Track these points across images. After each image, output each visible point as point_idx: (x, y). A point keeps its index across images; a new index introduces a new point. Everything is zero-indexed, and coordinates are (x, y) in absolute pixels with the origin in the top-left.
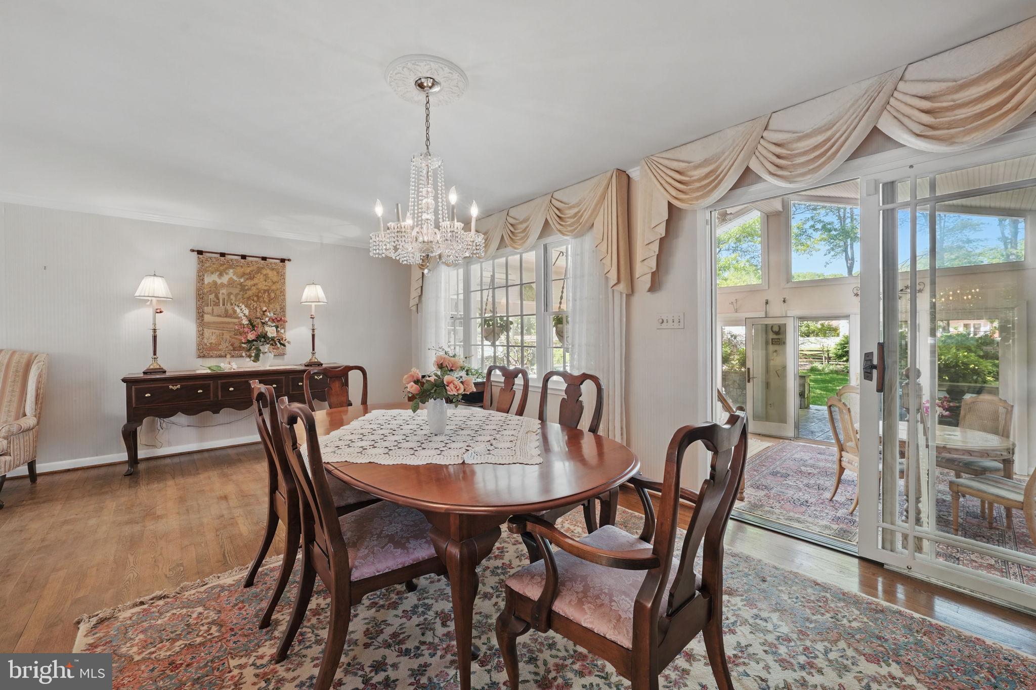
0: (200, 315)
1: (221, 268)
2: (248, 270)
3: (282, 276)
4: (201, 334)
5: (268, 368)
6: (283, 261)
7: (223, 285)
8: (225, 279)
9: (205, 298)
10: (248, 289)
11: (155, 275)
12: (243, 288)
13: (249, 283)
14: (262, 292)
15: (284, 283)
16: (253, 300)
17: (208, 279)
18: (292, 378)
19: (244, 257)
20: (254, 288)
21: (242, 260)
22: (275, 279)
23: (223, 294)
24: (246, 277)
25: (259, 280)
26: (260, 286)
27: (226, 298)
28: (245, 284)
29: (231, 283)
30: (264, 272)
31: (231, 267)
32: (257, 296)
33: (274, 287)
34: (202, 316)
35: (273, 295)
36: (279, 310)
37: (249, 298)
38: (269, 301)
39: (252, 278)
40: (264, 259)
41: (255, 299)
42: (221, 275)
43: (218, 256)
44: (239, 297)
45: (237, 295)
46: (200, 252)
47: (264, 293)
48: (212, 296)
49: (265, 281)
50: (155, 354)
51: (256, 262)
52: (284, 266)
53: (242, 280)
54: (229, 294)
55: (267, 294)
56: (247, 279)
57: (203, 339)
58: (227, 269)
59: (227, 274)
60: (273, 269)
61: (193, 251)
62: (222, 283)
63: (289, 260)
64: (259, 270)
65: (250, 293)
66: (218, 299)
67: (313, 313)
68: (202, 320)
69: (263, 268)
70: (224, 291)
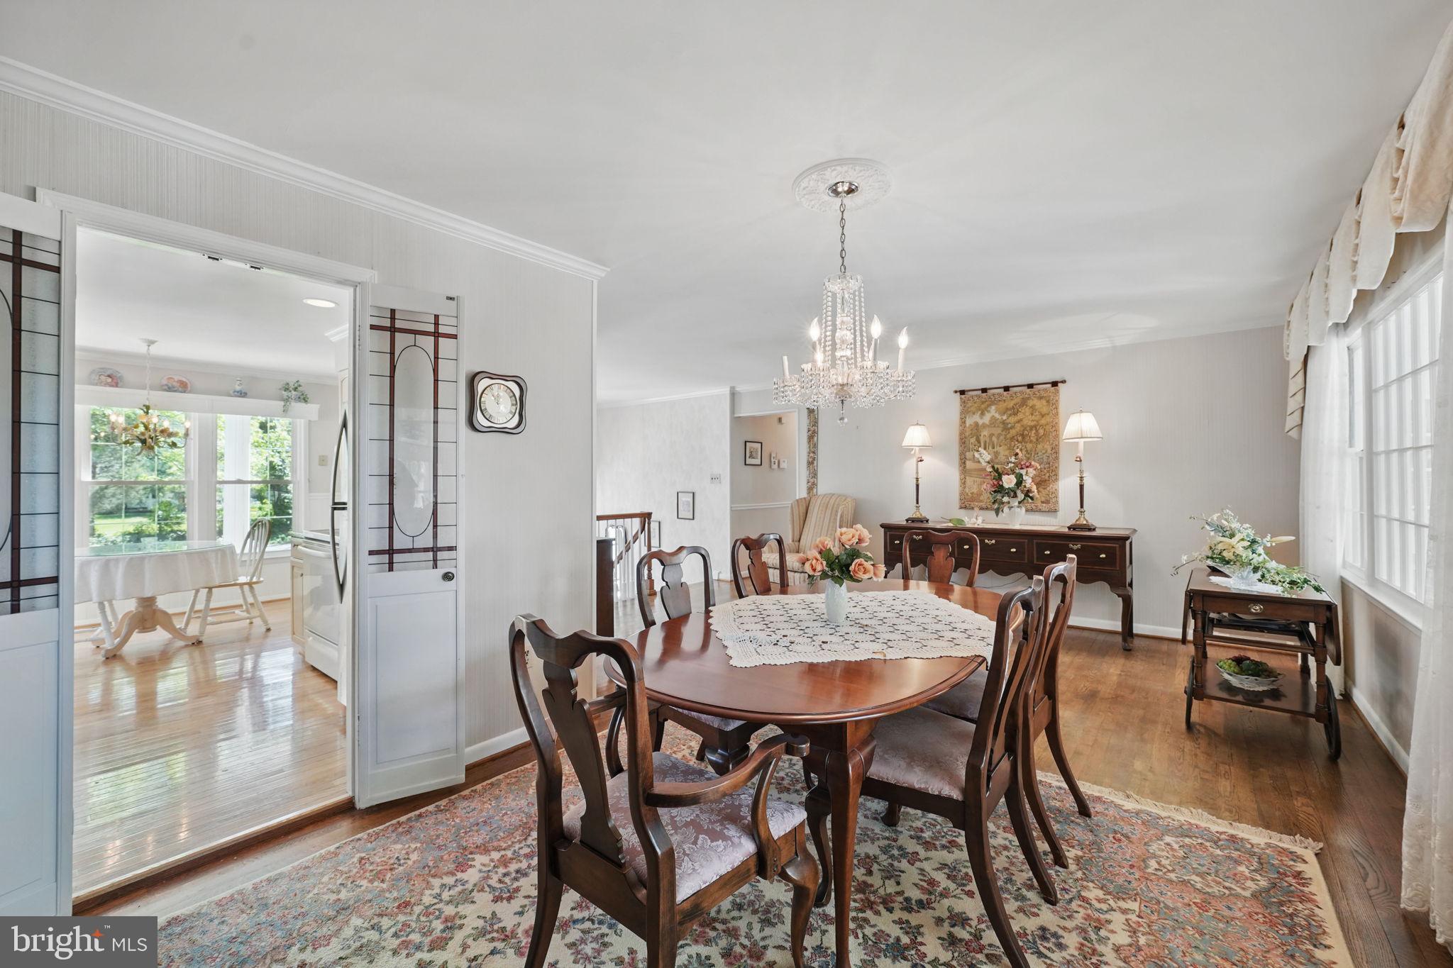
0: (963, 462)
1: (983, 406)
2: (1011, 404)
3: (1053, 404)
4: (963, 483)
5: (1017, 527)
6: (1055, 384)
7: (984, 426)
8: (987, 419)
9: (967, 442)
10: (1012, 427)
11: (917, 424)
12: (1005, 427)
13: (1012, 420)
14: (1028, 429)
15: (1057, 414)
16: (1017, 441)
17: (969, 422)
18: (1037, 543)
19: (1007, 389)
20: (1018, 425)
21: (1005, 393)
22: (1045, 410)
23: (985, 436)
24: (1009, 412)
25: (1024, 414)
26: (1025, 422)
27: (988, 440)
28: (1008, 421)
29: (993, 422)
30: (1030, 403)
31: (992, 403)
32: (1022, 435)
33: (1043, 421)
34: (964, 463)
35: (1041, 432)
36: (1049, 451)
37: (1012, 439)
38: (1037, 440)
39: (1015, 414)
40: (1030, 386)
41: (1020, 438)
42: (983, 414)
43: (1002, 390)
44: (1002, 437)
45: (999, 435)
46: (962, 392)
47: (1031, 430)
48: (973, 440)
49: (1032, 414)
50: (917, 503)
51: (1021, 392)
52: (1057, 391)
53: (1005, 417)
54: (991, 435)
55: (1034, 431)
56: (1011, 415)
57: (965, 488)
58: (989, 406)
59: (989, 412)
60: (1041, 398)
61: (956, 392)
62: (983, 424)
63: (1064, 382)
64: (1024, 402)
65: (1013, 432)
66: (979, 442)
67: (1080, 454)
68: (965, 467)
69: (1028, 398)
70: (985, 433)
